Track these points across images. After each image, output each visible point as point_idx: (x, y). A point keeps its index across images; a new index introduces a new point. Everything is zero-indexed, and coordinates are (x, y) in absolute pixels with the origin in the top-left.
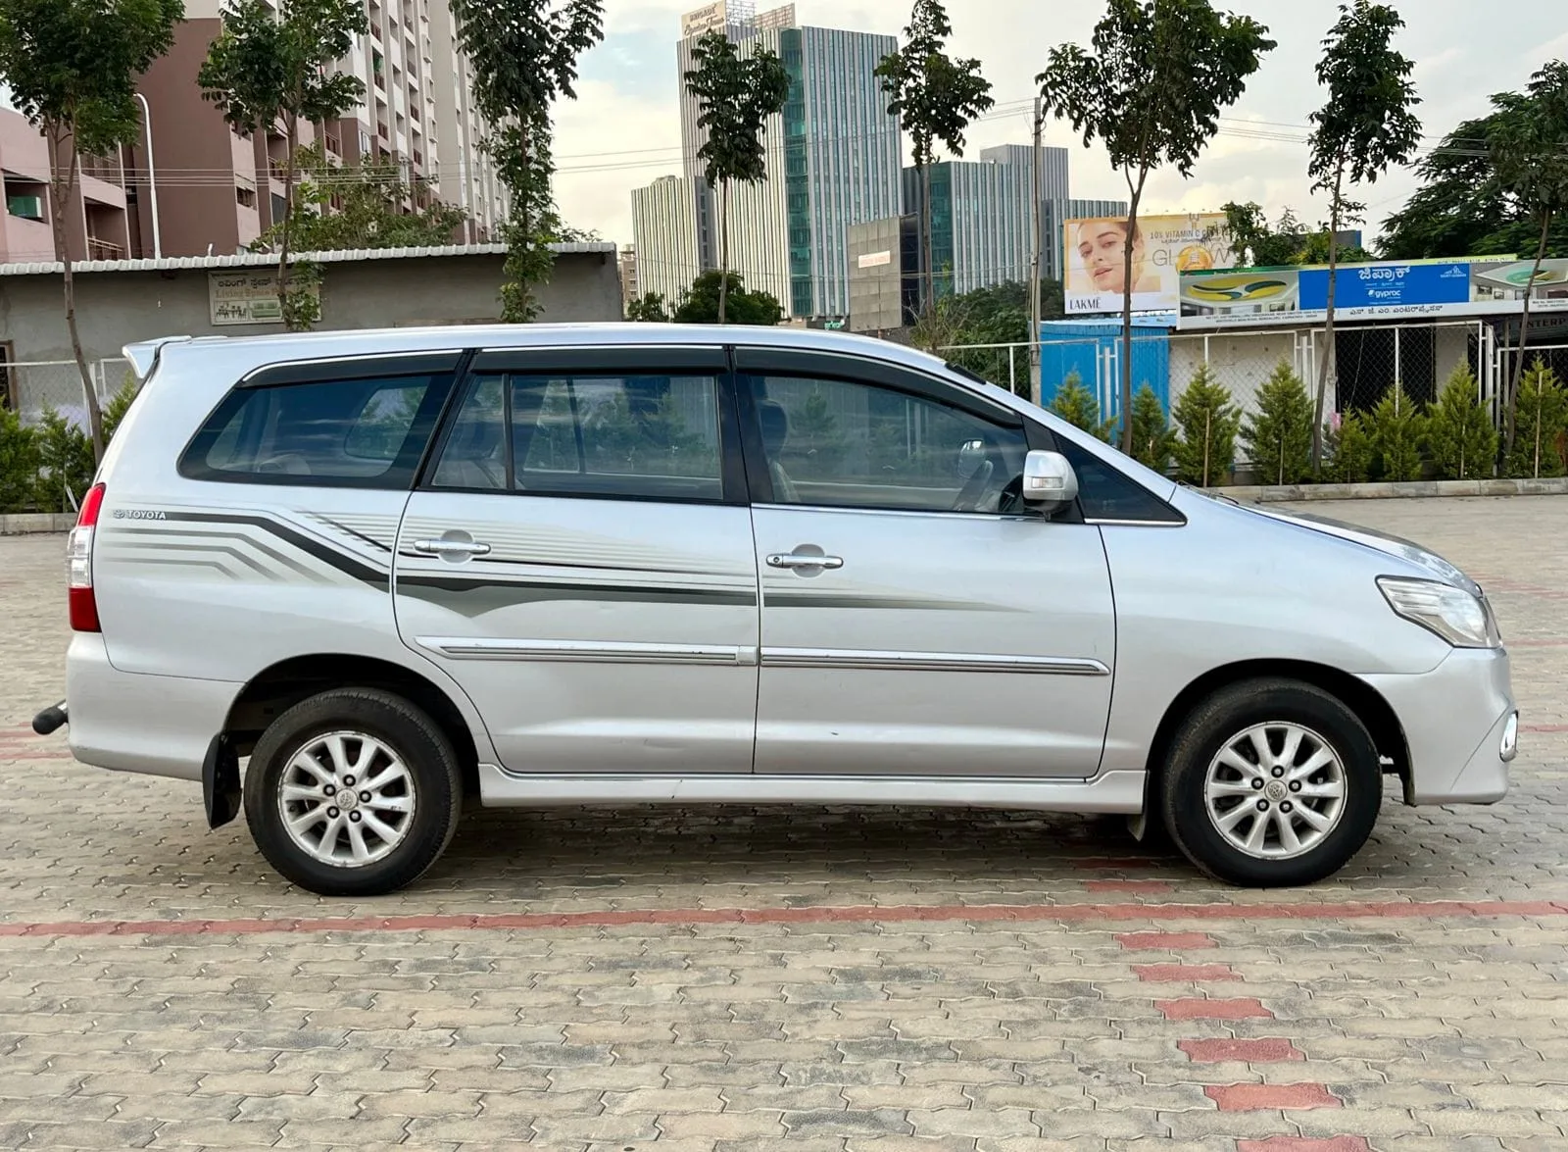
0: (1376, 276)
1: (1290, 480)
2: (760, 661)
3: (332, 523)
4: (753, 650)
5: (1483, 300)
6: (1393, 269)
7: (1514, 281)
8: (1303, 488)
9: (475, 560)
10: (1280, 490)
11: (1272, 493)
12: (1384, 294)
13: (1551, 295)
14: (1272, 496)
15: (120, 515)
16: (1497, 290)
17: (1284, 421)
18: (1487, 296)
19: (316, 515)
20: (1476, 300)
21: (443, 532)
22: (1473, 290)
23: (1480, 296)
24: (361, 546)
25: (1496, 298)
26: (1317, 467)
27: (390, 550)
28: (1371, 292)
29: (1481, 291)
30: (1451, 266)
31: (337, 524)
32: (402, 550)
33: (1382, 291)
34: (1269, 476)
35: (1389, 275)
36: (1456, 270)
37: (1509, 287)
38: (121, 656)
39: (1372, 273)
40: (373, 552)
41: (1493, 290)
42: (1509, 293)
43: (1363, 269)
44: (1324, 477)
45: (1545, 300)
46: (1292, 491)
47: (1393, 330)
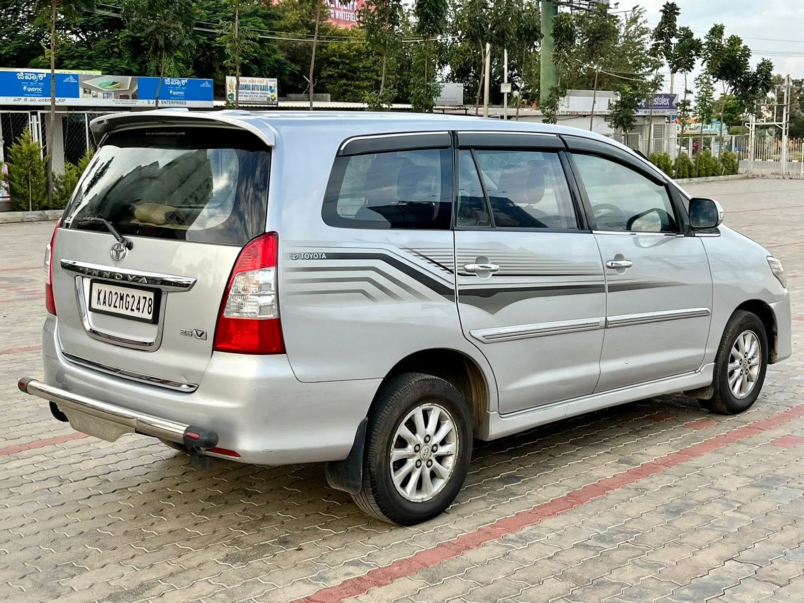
0: (27, 78)
1: (36, 207)
2: (607, 325)
3: (421, 256)
4: (603, 319)
5: (87, 97)
6: (37, 74)
7: (102, 87)
8: (47, 212)
9: (493, 275)
10: (33, 214)
11: (29, 216)
12: (32, 89)
13: (122, 97)
14: (29, 218)
15: (296, 257)
16: (94, 92)
17: (31, 170)
18: (89, 95)
19: (411, 250)
20: (83, 97)
21: (476, 258)
22: (81, 90)
23: (85, 95)
24: (438, 271)
25: (93, 97)
26: (50, 199)
27: (453, 273)
28: (25, 88)
29: (85, 92)
30: (68, 75)
31: (423, 256)
32: (460, 272)
33: (31, 87)
34: (23, 205)
35: (34, 77)
36: (71, 77)
37: (100, 90)
38: (300, 371)
39: (24, 75)
40: (444, 274)
41: (92, 92)
42: (100, 94)
43: (19, 73)
44: (56, 206)
45: (119, 100)
46: (41, 215)
47: (84, 114)
